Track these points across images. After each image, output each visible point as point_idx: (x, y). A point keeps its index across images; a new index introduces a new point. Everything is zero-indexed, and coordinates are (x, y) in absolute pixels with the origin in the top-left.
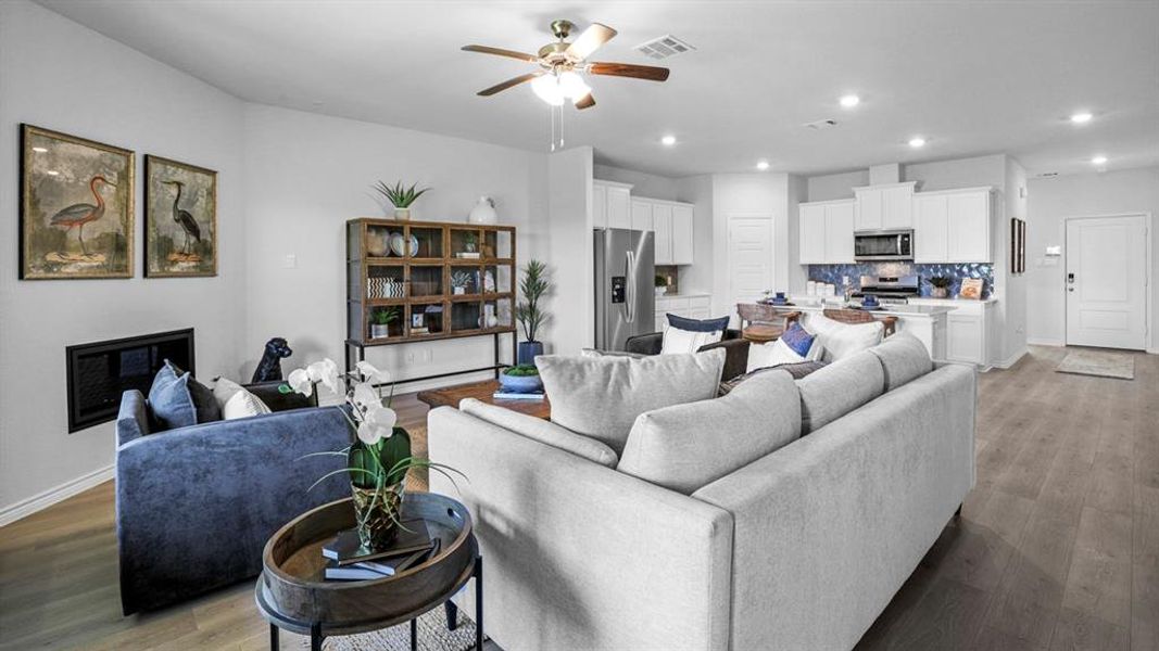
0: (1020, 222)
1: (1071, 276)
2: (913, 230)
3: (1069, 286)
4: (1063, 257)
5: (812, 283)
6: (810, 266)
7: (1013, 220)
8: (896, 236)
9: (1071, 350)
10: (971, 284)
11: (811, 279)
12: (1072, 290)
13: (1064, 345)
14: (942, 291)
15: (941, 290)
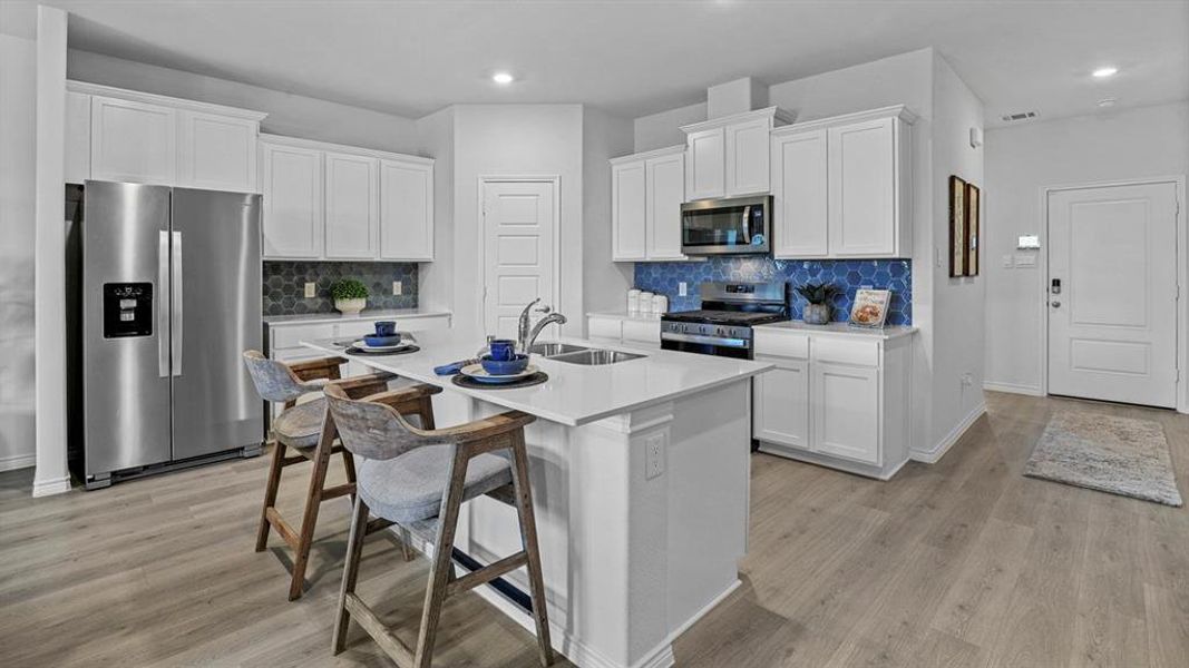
0: (967, 187)
1: (1056, 283)
2: (771, 199)
3: (1054, 298)
4: (1043, 252)
5: (635, 292)
6: (637, 263)
7: (952, 179)
8: (740, 209)
9: (1056, 404)
10: (870, 298)
11: (636, 288)
12: (1057, 305)
13: (1045, 394)
14: (822, 311)
15: (817, 309)
